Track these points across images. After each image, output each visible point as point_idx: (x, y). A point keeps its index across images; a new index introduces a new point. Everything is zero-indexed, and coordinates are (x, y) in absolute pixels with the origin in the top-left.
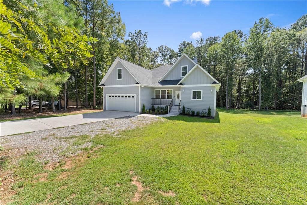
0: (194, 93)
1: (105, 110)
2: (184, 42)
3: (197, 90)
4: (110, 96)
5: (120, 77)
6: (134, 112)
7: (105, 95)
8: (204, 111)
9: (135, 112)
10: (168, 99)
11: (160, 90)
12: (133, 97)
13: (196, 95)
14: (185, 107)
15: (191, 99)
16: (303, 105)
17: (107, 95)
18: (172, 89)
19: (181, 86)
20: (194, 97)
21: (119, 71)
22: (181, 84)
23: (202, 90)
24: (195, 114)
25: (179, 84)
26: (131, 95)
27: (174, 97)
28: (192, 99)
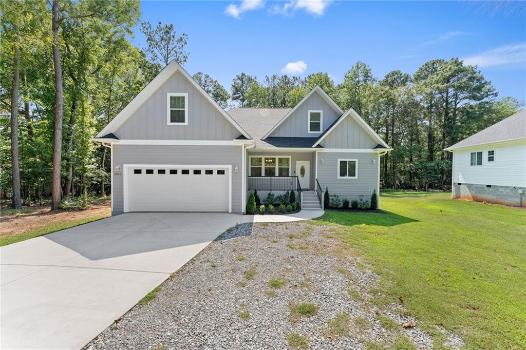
0: (343, 164)
1: (118, 211)
2: (243, 74)
3: (348, 160)
4: (138, 172)
5: (178, 116)
6: (228, 212)
7: (121, 169)
8: (364, 199)
9: (230, 211)
10: (280, 178)
11: (263, 157)
12: (221, 172)
13: (347, 169)
14: (328, 192)
15: (337, 176)
16: (454, 183)
17: (125, 166)
18: (290, 157)
19: (318, 150)
20: (343, 174)
21: (177, 102)
22: (319, 146)
23: (356, 160)
24: (350, 206)
25: (316, 147)
26: (215, 167)
27: (295, 172)
28: (339, 177)
